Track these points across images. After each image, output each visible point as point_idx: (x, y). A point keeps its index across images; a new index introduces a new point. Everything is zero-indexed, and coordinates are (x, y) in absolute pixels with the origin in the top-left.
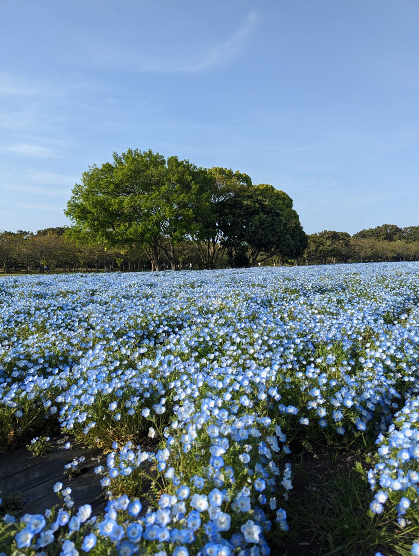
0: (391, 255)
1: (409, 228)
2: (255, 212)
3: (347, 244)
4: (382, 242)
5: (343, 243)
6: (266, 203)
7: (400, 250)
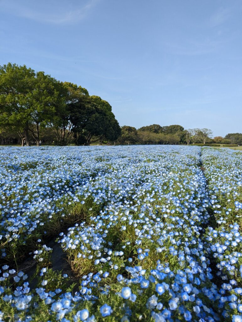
0: (157, 141)
1: (165, 127)
2: (93, 112)
3: (136, 134)
4: (153, 134)
5: (134, 133)
6: (99, 107)
7: (162, 138)
